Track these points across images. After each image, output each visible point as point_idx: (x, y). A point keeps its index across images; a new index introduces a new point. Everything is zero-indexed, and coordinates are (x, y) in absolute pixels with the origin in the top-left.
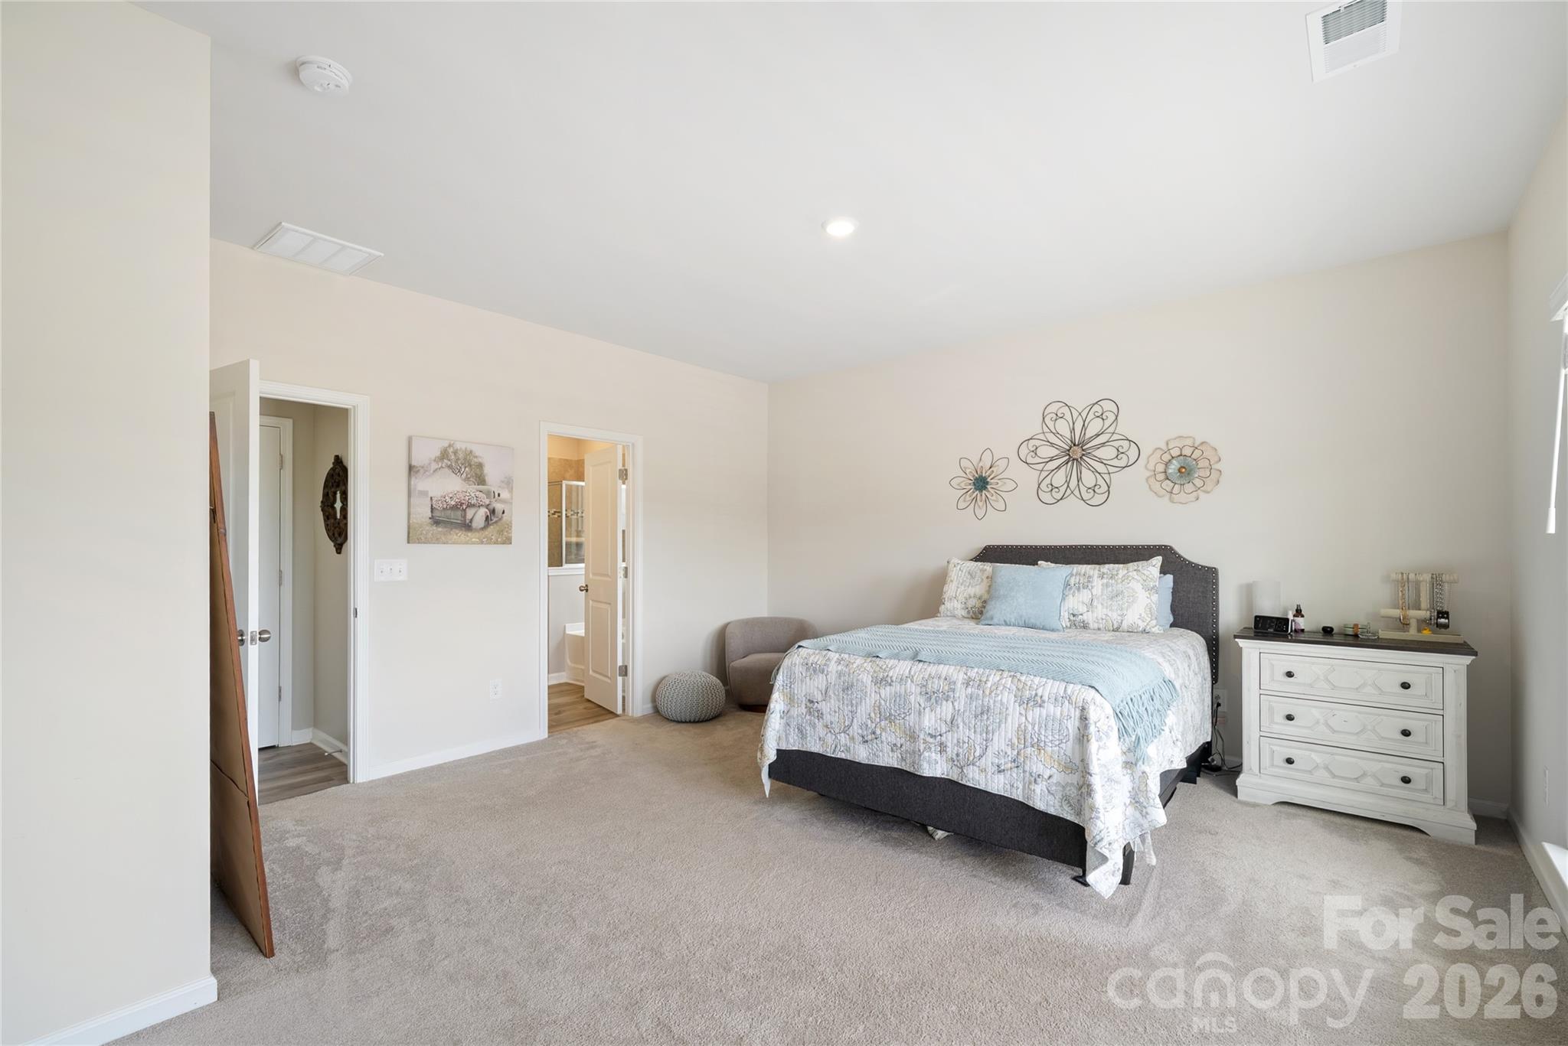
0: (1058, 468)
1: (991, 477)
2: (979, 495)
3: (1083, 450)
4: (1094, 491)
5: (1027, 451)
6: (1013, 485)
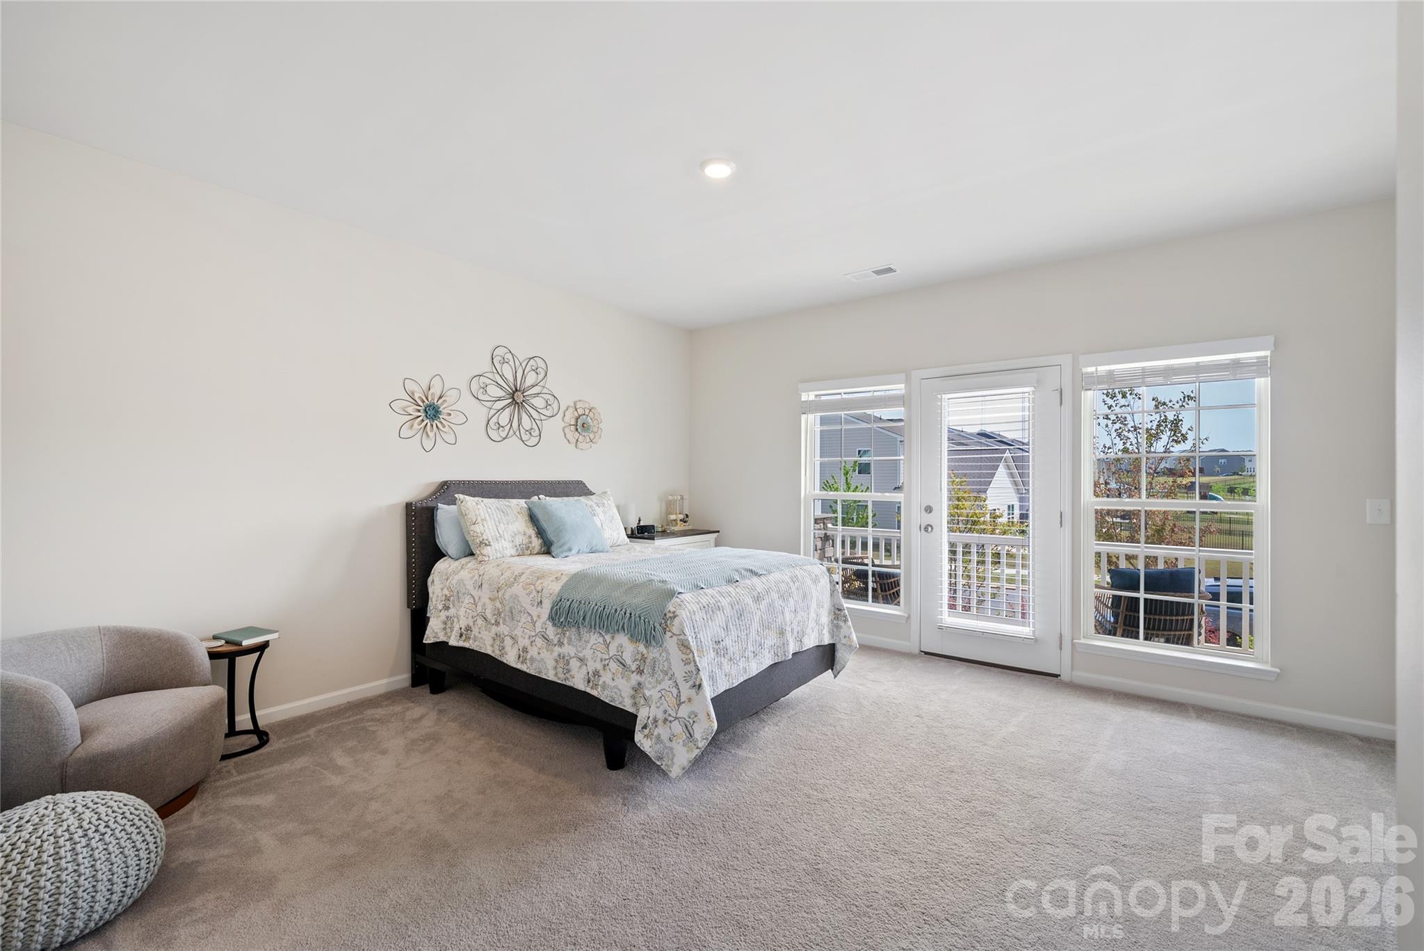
0: (503, 408)
1: (444, 406)
2: (429, 424)
3: (524, 396)
4: (530, 433)
5: (478, 387)
6: (462, 419)
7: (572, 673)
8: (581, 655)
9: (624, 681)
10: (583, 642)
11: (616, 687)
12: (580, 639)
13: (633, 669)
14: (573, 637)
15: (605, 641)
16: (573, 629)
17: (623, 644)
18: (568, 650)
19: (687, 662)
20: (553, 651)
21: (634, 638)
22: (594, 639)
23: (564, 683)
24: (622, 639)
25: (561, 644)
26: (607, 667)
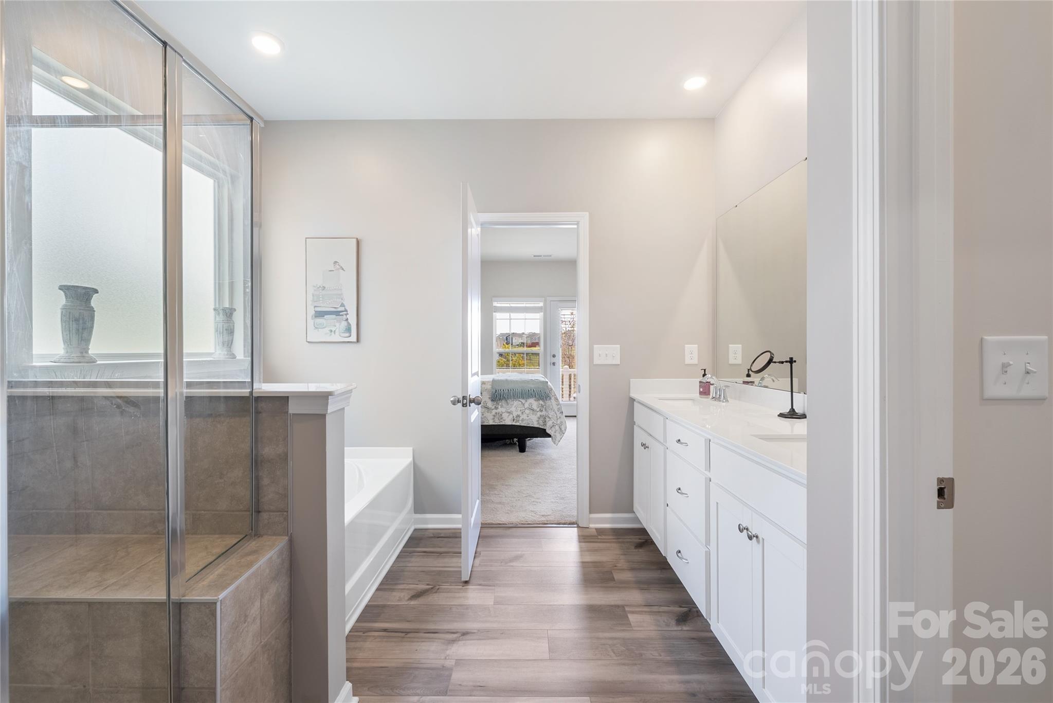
7: (504, 419)
8: (509, 411)
9: (534, 416)
10: (510, 405)
11: (530, 419)
12: (508, 404)
13: (538, 410)
14: (504, 404)
15: (522, 403)
16: (503, 401)
17: (533, 403)
18: (500, 410)
19: (558, 405)
20: (492, 412)
21: (538, 400)
22: (516, 403)
23: (499, 424)
24: (531, 401)
25: (496, 408)
26: (524, 413)
